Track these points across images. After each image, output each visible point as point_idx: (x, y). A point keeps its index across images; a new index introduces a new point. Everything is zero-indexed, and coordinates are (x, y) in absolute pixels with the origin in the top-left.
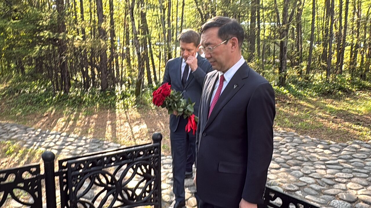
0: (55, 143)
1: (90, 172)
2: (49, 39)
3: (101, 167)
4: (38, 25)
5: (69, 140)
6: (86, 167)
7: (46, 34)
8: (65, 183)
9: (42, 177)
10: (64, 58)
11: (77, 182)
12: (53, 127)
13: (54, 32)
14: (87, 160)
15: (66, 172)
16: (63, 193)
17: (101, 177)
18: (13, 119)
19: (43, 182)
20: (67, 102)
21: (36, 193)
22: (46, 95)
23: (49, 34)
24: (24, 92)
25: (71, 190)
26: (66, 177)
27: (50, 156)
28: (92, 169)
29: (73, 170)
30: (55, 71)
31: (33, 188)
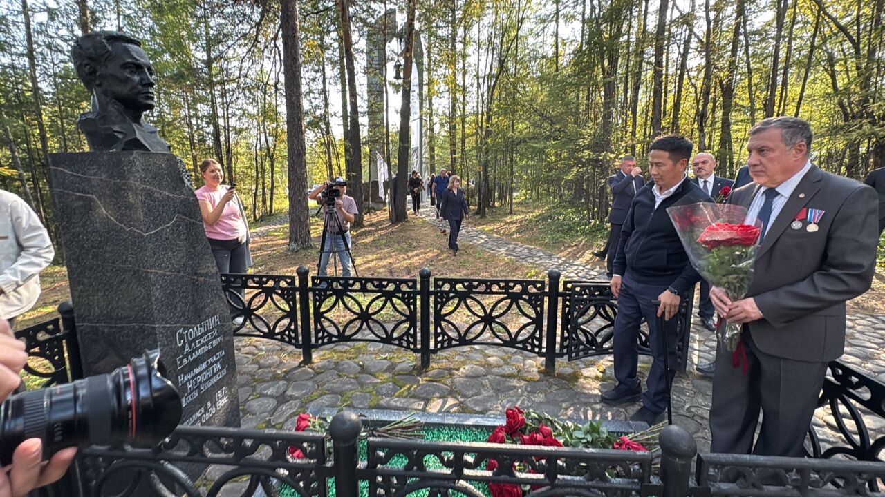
0: (576, 274)
1: (595, 300)
2: (589, 160)
3: (609, 298)
4: (579, 145)
5: (592, 273)
6: (592, 294)
7: (586, 154)
8: (567, 306)
9: (546, 294)
10: (603, 181)
11: (579, 307)
12: (578, 258)
13: (594, 151)
14: (593, 286)
15: (569, 295)
16: (565, 316)
17: (608, 308)
18: (541, 245)
19: (546, 299)
20: (601, 233)
21: (539, 309)
22: (579, 224)
23: (589, 155)
24: (558, 219)
25: (572, 315)
26: (569, 300)
27: (555, 275)
28: (598, 297)
29: (576, 293)
30: (593, 197)
31: (536, 302)
